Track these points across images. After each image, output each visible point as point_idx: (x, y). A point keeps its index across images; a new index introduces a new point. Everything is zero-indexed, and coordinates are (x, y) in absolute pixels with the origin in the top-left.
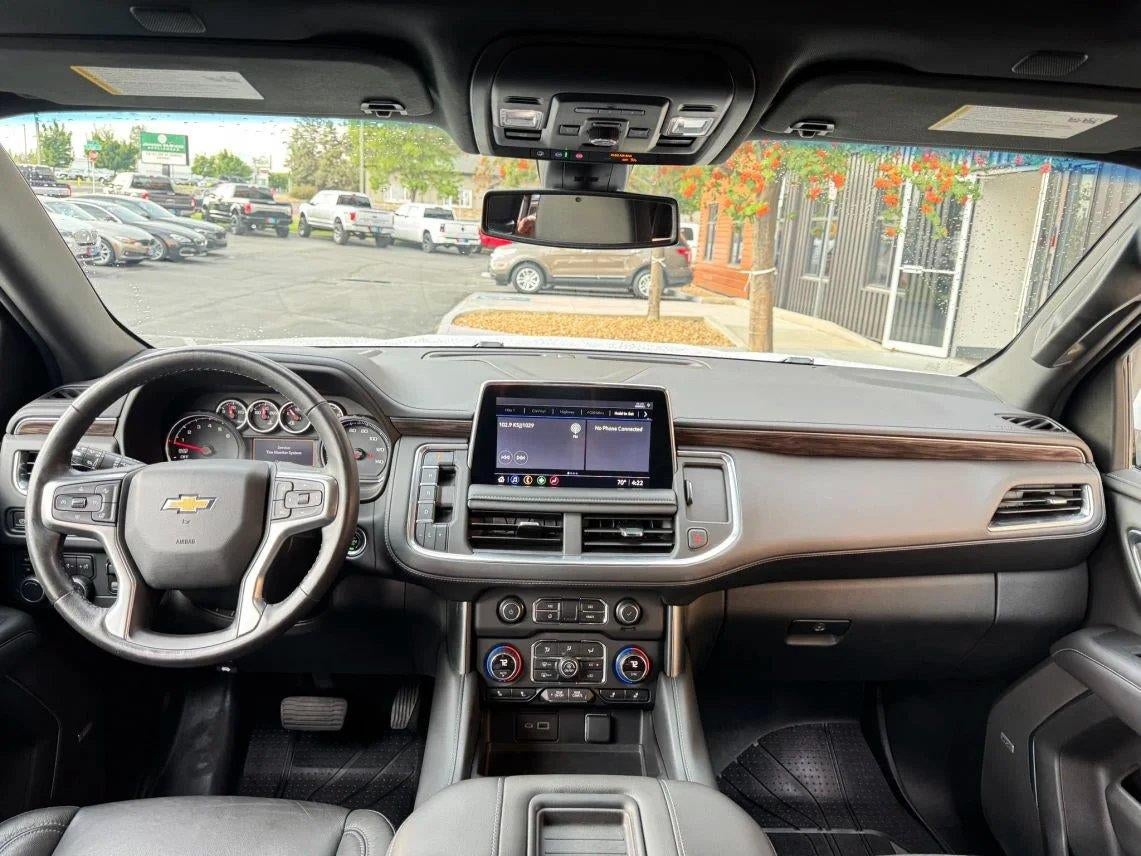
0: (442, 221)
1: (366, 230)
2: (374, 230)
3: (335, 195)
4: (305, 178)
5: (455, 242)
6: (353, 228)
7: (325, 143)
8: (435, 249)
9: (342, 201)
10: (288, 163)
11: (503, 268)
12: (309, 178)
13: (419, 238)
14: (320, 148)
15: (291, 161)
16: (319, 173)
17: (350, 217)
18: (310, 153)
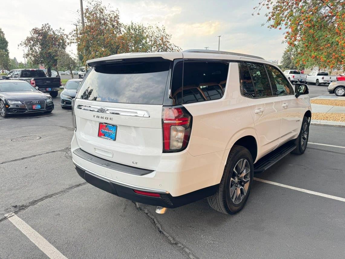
0: (323, 76)
1: (297, 80)
2: (300, 80)
3: (289, 71)
4: (287, 66)
5: (327, 82)
6: (293, 80)
7: (294, 55)
8: (320, 85)
9: (291, 73)
10: (282, 62)
11: (332, 88)
12: (288, 66)
13: (315, 81)
14: (292, 56)
15: (283, 61)
16: (291, 64)
17: (292, 77)
18: (289, 58)
